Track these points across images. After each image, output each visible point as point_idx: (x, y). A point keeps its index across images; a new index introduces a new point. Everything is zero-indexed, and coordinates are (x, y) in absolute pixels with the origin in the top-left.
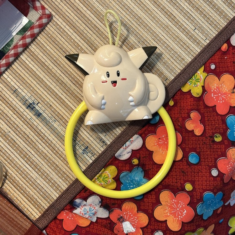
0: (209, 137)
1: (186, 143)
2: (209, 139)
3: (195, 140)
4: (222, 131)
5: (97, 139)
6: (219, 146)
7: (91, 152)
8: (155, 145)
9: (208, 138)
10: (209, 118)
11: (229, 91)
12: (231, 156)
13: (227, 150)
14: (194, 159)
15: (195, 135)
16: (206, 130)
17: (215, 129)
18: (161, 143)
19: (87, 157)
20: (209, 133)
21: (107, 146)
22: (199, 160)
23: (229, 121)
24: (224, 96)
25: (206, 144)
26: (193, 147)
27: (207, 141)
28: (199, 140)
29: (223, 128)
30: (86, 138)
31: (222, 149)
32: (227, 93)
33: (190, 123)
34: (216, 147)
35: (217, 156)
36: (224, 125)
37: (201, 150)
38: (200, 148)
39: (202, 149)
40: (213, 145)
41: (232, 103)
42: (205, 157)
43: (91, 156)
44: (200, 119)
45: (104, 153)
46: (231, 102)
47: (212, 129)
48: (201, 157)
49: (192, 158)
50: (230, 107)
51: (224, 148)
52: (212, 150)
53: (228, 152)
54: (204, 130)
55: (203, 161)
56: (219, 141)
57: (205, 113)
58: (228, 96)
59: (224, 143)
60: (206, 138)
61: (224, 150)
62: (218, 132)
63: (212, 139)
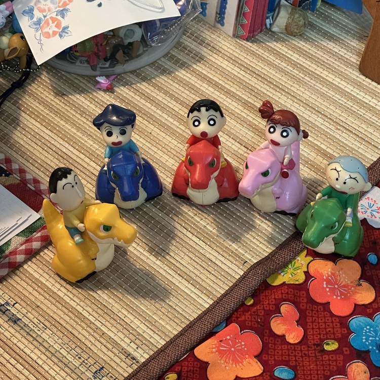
0: (314, 345)
2: (313, 348)
3: (288, 350)
4: (340, 336)
6: (332, 357)
8: (212, 352)
9: (311, 348)
10: (315, 320)
11: (352, 282)
12: (354, 375)
13: (349, 364)
14: (285, 374)
16: (308, 337)
17: (327, 334)
18: (225, 349)
20: (313, 339)
22: (293, 375)
24: (345, 290)
25: (309, 357)
26: (282, 359)
27: (310, 352)
28: (295, 350)
29: (341, 333)
31: (338, 362)
32: (349, 286)
33: (279, 322)
34: (327, 358)
35: (329, 373)
36: (345, 329)
37: (299, 363)
38: (296, 361)
39: (301, 362)
40: (322, 356)
41: (359, 300)
42: (306, 373)
44: (297, 318)
46: (356, 298)
47: (320, 334)
48: (299, 373)
50: (355, 305)
51: (343, 360)
52: (320, 363)
53: (349, 367)
54: (304, 336)
56: (334, 349)
57: (308, 311)
58: (350, 289)
59: (342, 353)
60: (308, 347)
61: (342, 364)
62: (332, 337)
63: (319, 348)
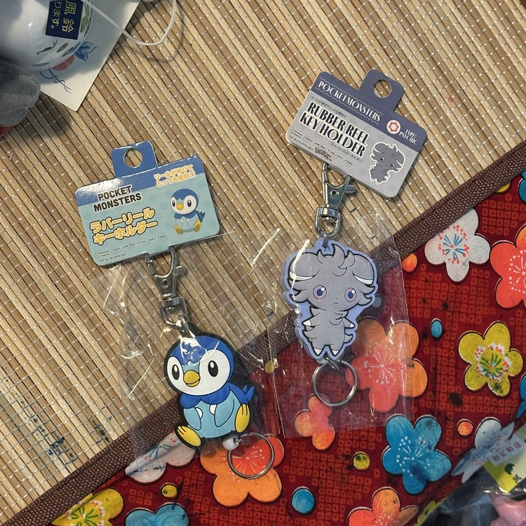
0: (344, 456)
1: (292, 464)
2: (341, 461)
3: (313, 460)
4: (373, 448)
5: (90, 425)
6: (360, 480)
7: (71, 451)
8: (222, 462)
9: (339, 459)
11: (402, 361)
12: (380, 506)
13: (376, 491)
14: (304, 501)
15: (314, 447)
16: (339, 441)
17: (360, 440)
18: (238, 457)
19: (57, 462)
20: (344, 447)
21: (108, 444)
22: (313, 505)
23: (392, 428)
25: (334, 472)
26: (304, 475)
27: (337, 466)
28: (320, 461)
29: (375, 442)
30: (63, 418)
31: (365, 488)
32: (398, 365)
34: (354, 481)
35: (352, 502)
36: (380, 435)
37: (322, 483)
38: (319, 478)
39: (324, 481)
40: (349, 475)
42: (327, 501)
43: (68, 460)
44: (330, 414)
45: (98, 458)
46: (401, 387)
47: (352, 440)
48: (320, 500)
49: (300, 498)
50: (399, 396)
51: (371, 486)
52: (345, 486)
53: (376, 496)
54: (335, 440)
55: (322, 509)
56: (363, 468)
59: (372, 476)
60: (336, 458)
61: (368, 492)
62: (365, 447)
63: (348, 461)
